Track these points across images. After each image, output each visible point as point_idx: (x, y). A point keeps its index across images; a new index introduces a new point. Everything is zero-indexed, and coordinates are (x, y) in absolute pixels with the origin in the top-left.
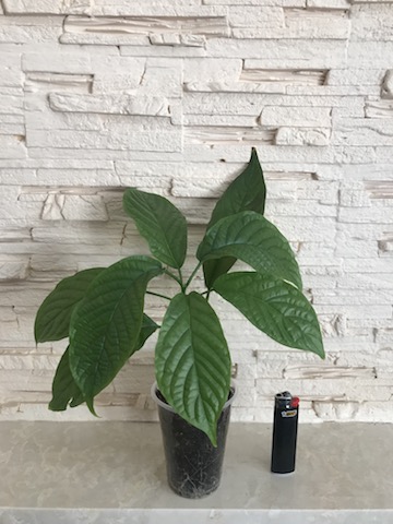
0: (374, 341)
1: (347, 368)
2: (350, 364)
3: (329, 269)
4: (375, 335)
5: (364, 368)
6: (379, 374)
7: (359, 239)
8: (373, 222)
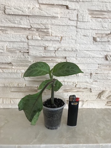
0: (91, 78)
1: (80, 88)
2: (81, 87)
3: (73, 48)
4: (91, 76)
5: (87, 88)
6: (92, 91)
7: (85, 36)
8: (91, 29)
